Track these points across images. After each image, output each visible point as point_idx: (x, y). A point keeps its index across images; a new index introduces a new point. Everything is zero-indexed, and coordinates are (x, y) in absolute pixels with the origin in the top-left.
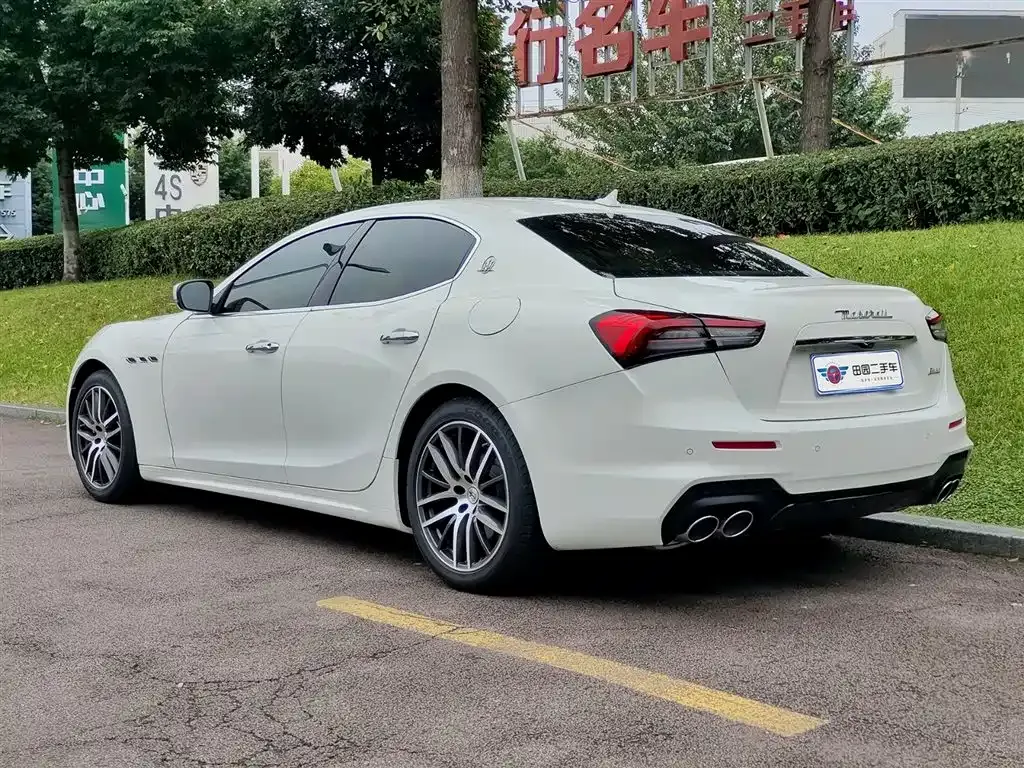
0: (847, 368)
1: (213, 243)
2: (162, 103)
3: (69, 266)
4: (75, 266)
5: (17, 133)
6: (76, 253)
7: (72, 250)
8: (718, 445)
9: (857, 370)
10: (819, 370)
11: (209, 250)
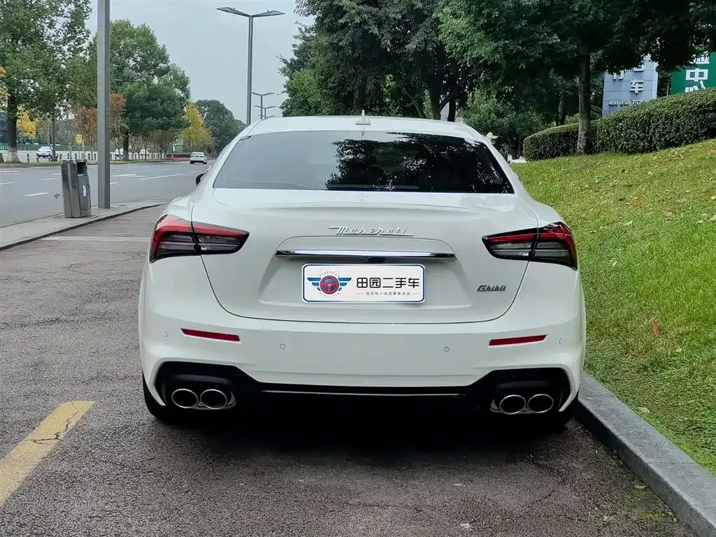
0: (349, 279)
1: (634, 129)
2: (644, 24)
3: (580, 144)
4: (584, 144)
5: (540, 54)
6: (586, 135)
7: (584, 132)
8: (186, 332)
9: (362, 283)
10: (310, 279)
11: (632, 133)
